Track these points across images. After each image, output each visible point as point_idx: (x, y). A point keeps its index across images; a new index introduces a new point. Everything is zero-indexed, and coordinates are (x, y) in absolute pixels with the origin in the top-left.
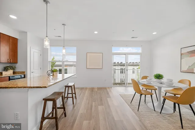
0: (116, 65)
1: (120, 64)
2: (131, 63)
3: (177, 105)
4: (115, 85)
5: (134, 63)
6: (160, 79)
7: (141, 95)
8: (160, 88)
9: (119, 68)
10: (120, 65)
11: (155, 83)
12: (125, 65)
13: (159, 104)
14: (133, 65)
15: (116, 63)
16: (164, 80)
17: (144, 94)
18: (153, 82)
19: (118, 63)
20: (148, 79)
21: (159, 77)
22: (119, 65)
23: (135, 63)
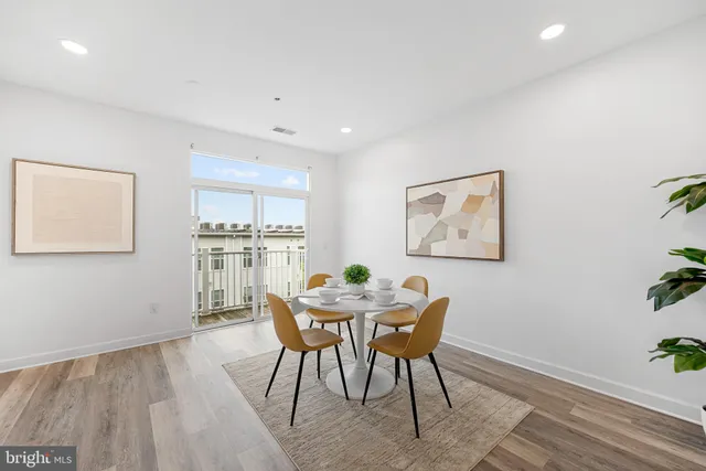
0: (224, 236)
1: (244, 231)
2: (281, 227)
3: (403, 364)
4: (212, 324)
5: (290, 227)
6: (361, 281)
7: (304, 353)
8: (361, 316)
9: (239, 245)
10: (244, 237)
11: (346, 297)
12: (250, 236)
13: (360, 368)
14: (289, 234)
15: (228, 227)
16: (372, 285)
17: (313, 349)
18: (342, 294)
19: (235, 226)
20: (328, 284)
21: (357, 275)
22: (237, 236)
23: (297, 228)
